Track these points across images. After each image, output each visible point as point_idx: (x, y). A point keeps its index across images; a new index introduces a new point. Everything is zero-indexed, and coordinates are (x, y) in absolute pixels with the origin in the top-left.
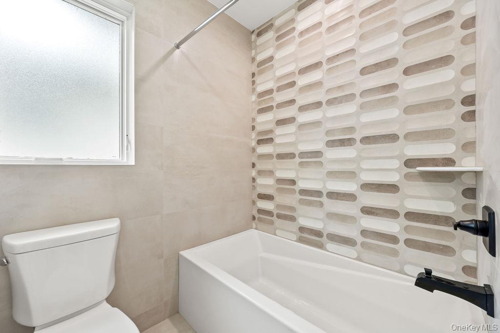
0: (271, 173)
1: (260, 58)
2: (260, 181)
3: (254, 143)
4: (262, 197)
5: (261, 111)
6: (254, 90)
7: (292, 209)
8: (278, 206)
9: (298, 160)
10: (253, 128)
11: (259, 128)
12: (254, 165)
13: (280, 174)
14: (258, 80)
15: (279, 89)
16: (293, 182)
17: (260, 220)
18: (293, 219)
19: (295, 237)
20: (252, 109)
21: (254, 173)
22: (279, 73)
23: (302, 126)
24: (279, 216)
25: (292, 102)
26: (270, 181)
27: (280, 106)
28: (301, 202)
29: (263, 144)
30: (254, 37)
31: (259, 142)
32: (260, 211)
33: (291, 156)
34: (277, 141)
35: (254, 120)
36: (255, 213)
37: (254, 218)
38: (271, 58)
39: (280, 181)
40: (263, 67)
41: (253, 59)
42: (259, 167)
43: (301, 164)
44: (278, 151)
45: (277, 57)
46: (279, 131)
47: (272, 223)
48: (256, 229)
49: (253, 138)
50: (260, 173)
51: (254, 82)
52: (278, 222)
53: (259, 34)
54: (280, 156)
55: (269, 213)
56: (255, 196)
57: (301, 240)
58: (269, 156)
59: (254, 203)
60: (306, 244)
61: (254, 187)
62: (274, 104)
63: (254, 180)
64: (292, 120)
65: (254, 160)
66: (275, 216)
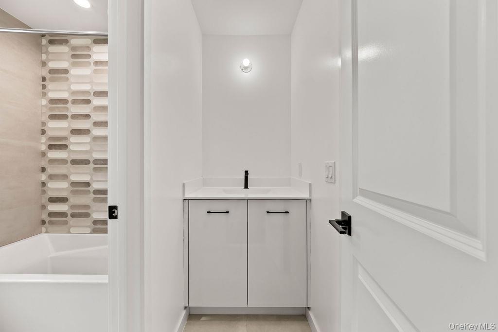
0: (65, 177)
1: (52, 65)
2: (51, 185)
3: (44, 148)
4: (53, 200)
5: (53, 117)
6: (44, 95)
7: (87, 207)
8: (72, 207)
9: (92, 166)
10: (43, 132)
11: (50, 133)
12: (43, 170)
13: (74, 178)
14: (50, 86)
15: (74, 102)
16: (88, 184)
17: (51, 223)
18: (87, 215)
19: (89, 230)
20: (42, 113)
21: (44, 177)
22: (74, 87)
23: (96, 138)
24: (73, 215)
25: (87, 116)
26: (64, 185)
27: (75, 117)
28: (95, 200)
29: (56, 149)
30: (44, 41)
31: (51, 147)
32: (51, 214)
33: (86, 162)
34: (72, 147)
35: (44, 124)
36: (45, 216)
37: (43, 222)
38: (66, 71)
39: (74, 184)
40: (56, 75)
41: (44, 64)
42: (50, 170)
43: (95, 169)
44: (73, 157)
45: (73, 71)
46: (74, 139)
47: (66, 223)
48: (47, 232)
49: (42, 142)
50: (51, 177)
51: (44, 87)
52: (72, 221)
53: (51, 42)
54: (75, 162)
55: (63, 214)
56: (44, 200)
57: (95, 231)
58: (63, 161)
59: (44, 207)
60: (100, 233)
61: (44, 192)
62: (69, 114)
63: (44, 184)
64: (86, 132)
65: (44, 164)
66: (69, 216)
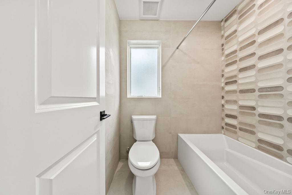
0: (235, 102)
1: (226, 34)
2: (227, 106)
3: (223, 85)
4: (228, 116)
5: (228, 65)
6: (223, 53)
7: (253, 126)
8: (240, 123)
9: (257, 93)
10: (223, 76)
11: (226, 75)
12: (223, 97)
13: (241, 103)
14: (225, 47)
15: (241, 49)
16: (253, 108)
17: (227, 129)
18: (253, 133)
19: (254, 145)
20: (222, 65)
21: (223, 102)
22: (240, 39)
23: (261, 70)
24: (241, 129)
25: (253, 54)
26: (235, 107)
27: (241, 59)
28: (259, 122)
29: (229, 84)
30: (222, 23)
31: (227, 84)
32: (227, 124)
33: (253, 91)
34: (240, 82)
35: (223, 71)
36: (223, 125)
37: (223, 128)
38: (236, 31)
39: (241, 107)
40: (229, 39)
41: (223, 36)
42: (227, 98)
43: (260, 96)
44: (241, 88)
45: (239, 29)
46: (241, 75)
47: (236, 133)
48: (224, 134)
49: (222, 81)
50: (227, 102)
51: (223, 49)
52: (240, 133)
53: (226, 21)
54: (242, 91)
55: (234, 126)
56: (223, 115)
57: (259, 148)
58: (234, 92)
59: (223, 119)
60: (264, 152)
61: (223, 110)
62: (238, 59)
63: (223, 106)
64: (253, 67)
65: (223, 94)
66: (238, 129)
